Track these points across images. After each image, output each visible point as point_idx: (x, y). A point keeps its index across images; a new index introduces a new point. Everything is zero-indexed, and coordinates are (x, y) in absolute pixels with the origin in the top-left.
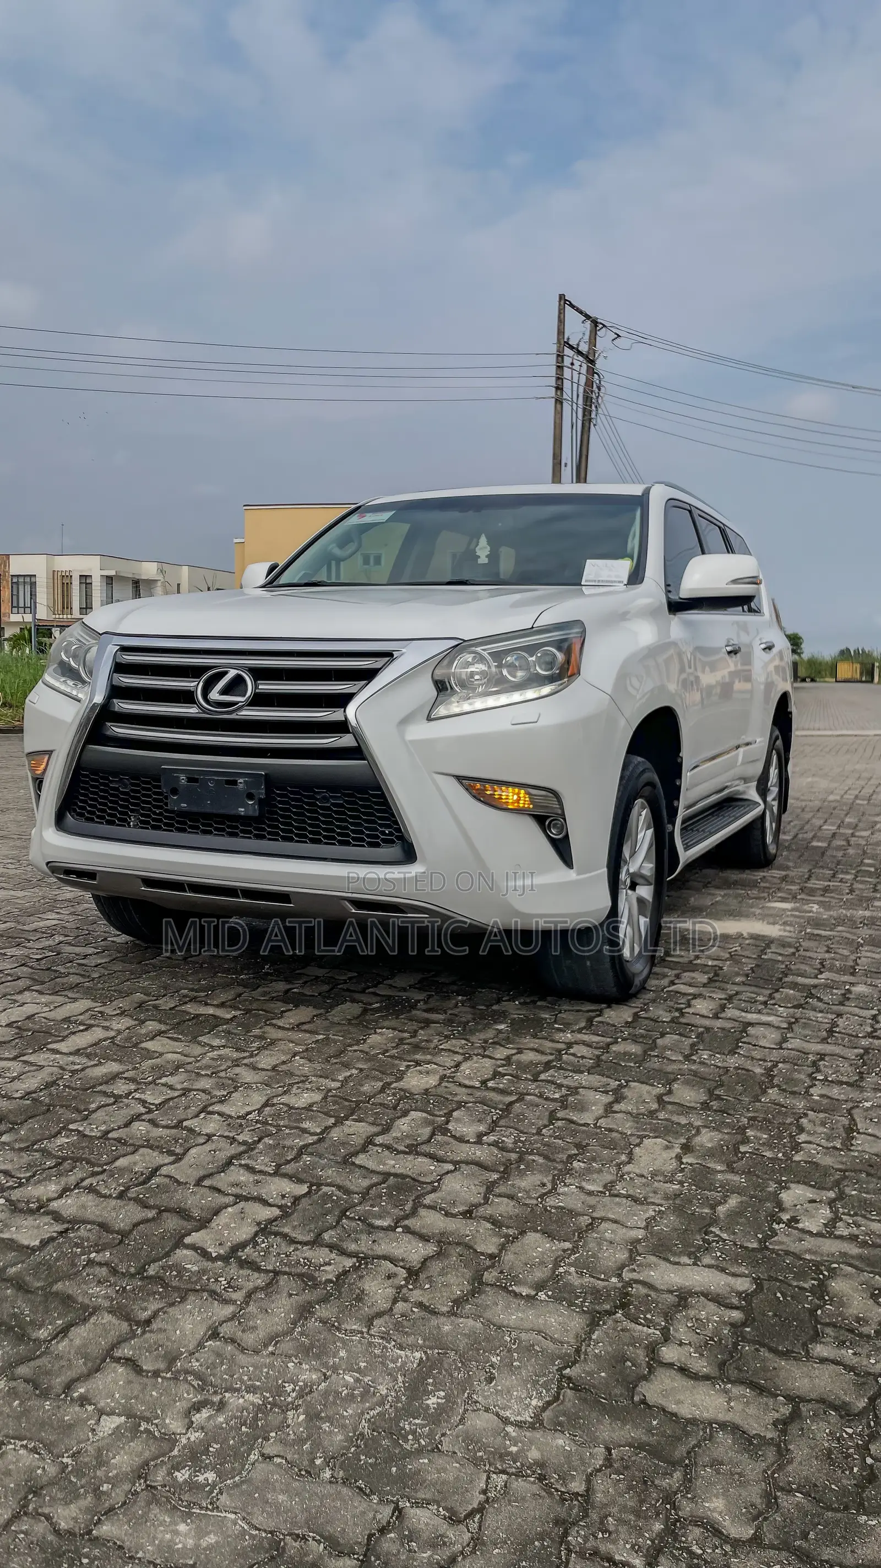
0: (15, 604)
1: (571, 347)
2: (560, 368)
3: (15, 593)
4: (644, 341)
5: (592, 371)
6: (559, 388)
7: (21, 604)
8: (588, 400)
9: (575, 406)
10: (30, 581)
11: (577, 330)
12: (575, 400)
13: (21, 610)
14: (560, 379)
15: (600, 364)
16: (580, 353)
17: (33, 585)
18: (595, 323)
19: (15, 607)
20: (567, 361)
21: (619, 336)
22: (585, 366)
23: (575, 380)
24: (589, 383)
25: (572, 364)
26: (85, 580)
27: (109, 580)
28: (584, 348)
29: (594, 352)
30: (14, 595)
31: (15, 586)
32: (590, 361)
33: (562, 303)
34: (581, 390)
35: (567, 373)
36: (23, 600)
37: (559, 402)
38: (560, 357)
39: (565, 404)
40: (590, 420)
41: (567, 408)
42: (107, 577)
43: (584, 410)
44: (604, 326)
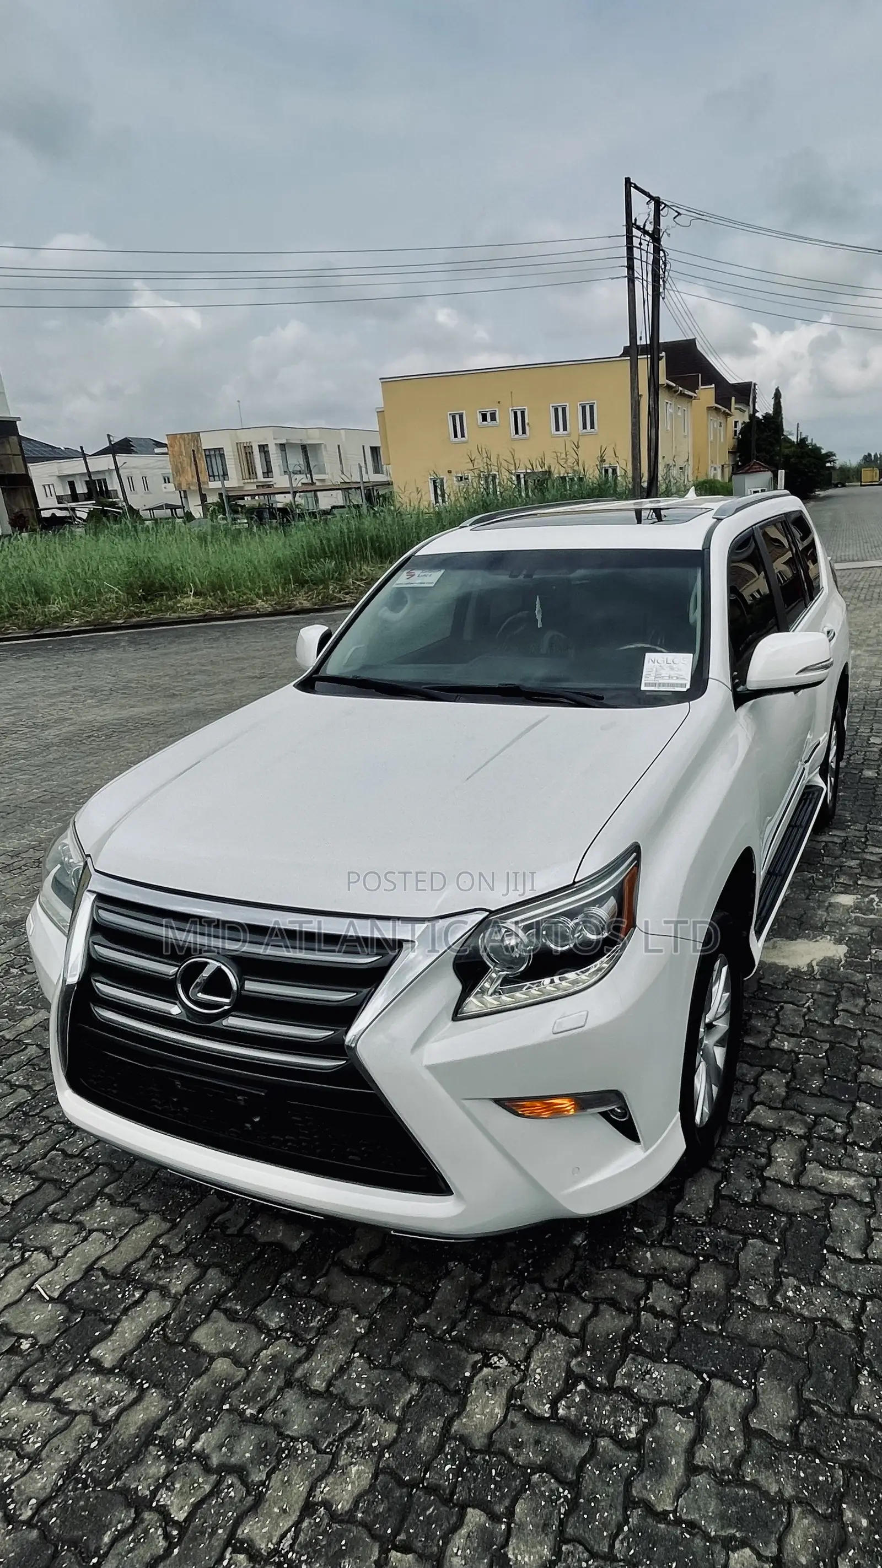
0: (211, 474)
1: (638, 228)
2: (630, 249)
3: (209, 464)
4: (700, 217)
5: (657, 250)
6: (631, 267)
7: (216, 474)
8: (656, 277)
9: (645, 283)
10: (219, 453)
11: (642, 211)
12: (645, 278)
13: (217, 478)
14: (630, 258)
15: (664, 242)
16: (645, 232)
17: (222, 456)
18: (657, 202)
19: (212, 476)
20: (636, 242)
21: (679, 214)
22: (651, 245)
23: (644, 259)
24: (656, 262)
25: (640, 244)
26: (263, 449)
27: (282, 447)
28: (650, 228)
29: (659, 230)
30: (209, 466)
31: (208, 459)
32: (655, 237)
33: (628, 185)
34: (650, 268)
35: (636, 253)
36: (218, 470)
37: (631, 280)
38: (630, 238)
39: (636, 282)
40: (659, 294)
41: (638, 284)
42: (281, 444)
43: (653, 286)
44: (666, 205)
